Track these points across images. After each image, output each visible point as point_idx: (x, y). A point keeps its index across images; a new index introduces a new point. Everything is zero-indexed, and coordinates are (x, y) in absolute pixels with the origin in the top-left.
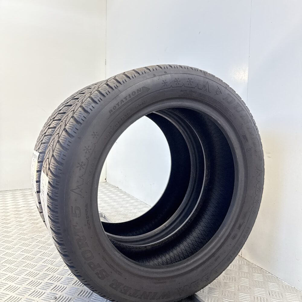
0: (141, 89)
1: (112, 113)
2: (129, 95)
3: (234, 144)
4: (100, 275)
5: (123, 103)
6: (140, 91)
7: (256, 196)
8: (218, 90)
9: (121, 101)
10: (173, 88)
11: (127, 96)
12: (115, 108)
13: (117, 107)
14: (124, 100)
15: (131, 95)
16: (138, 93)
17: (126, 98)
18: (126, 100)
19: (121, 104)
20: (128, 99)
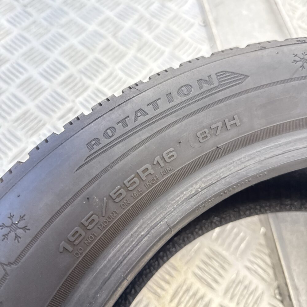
0: (214, 77)
1: (96, 148)
2: (169, 94)
5: (142, 119)
6: (209, 81)
9: (136, 112)
11: (159, 99)
12: (110, 134)
13: (120, 130)
14: (150, 110)
15: (174, 94)
16: (201, 88)
17: (154, 103)
18: (156, 108)
19: (136, 120)
20: (164, 106)
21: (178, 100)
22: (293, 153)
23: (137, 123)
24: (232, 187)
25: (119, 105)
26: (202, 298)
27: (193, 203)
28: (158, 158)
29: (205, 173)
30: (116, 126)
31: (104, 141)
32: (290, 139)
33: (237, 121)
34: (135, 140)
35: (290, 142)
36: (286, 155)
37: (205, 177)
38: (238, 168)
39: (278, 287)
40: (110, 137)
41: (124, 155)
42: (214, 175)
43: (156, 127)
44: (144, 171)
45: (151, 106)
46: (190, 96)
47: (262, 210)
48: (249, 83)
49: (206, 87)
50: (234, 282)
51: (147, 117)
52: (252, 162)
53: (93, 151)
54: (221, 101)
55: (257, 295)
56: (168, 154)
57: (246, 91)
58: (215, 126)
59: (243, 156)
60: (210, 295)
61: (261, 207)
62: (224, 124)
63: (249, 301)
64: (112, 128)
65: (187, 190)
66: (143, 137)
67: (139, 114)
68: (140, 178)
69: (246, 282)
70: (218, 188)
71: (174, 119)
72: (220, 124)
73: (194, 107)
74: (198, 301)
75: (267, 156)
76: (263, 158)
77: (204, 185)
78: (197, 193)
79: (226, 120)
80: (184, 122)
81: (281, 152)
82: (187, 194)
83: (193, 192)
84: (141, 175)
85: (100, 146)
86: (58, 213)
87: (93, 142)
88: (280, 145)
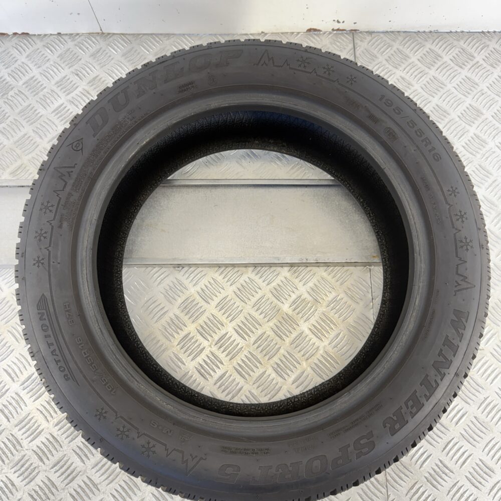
0: (39, 311)
1: (69, 376)
2: (46, 337)
3: (198, 112)
4: (362, 450)
5: (57, 352)
6: (43, 314)
7: (316, 72)
8: (73, 147)
9: (53, 355)
10: (52, 245)
11: (47, 342)
12: (63, 369)
13: (62, 364)
14: (52, 348)
15: (46, 334)
16: (45, 319)
17: (49, 345)
18: (52, 344)
19: (57, 355)
20: (52, 340)
21: (50, 332)
22: (88, 277)
23: (59, 355)
24: (100, 310)
25: (46, 363)
26: (171, 319)
27: (105, 331)
28: (80, 347)
29: (91, 323)
30: (59, 366)
31: (66, 372)
32: (80, 276)
33: (67, 304)
34: (68, 357)
35: (82, 276)
36: (89, 280)
37: (92, 323)
38: (91, 306)
39: (174, 267)
40: (65, 369)
41: (76, 363)
42: (92, 318)
43: (64, 346)
44: (85, 354)
45: (51, 347)
46: (49, 325)
47: (119, 273)
48: (47, 294)
49: (45, 316)
50: (165, 296)
51: (57, 349)
52: (89, 298)
53: (71, 378)
54: (55, 310)
55: (177, 282)
56: (78, 342)
57: (52, 296)
58: (68, 315)
59: (85, 302)
60: (171, 314)
61: (117, 273)
62: (67, 311)
63: (179, 288)
64: (60, 368)
65: (97, 333)
66: (68, 352)
67: (54, 353)
68: (88, 357)
69: (168, 288)
70: (99, 318)
71: (61, 335)
72: (67, 313)
73: (56, 325)
74: (173, 323)
75: (87, 289)
76: (88, 292)
77: (97, 325)
78: (100, 328)
79: (66, 309)
80: (63, 331)
81: (86, 283)
82: (99, 333)
83: (99, 330)
84: (86, 356)
85: (69, 374)
86: (98, 394)
87: (66, 378)
88: (83, 282)
